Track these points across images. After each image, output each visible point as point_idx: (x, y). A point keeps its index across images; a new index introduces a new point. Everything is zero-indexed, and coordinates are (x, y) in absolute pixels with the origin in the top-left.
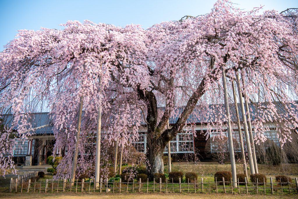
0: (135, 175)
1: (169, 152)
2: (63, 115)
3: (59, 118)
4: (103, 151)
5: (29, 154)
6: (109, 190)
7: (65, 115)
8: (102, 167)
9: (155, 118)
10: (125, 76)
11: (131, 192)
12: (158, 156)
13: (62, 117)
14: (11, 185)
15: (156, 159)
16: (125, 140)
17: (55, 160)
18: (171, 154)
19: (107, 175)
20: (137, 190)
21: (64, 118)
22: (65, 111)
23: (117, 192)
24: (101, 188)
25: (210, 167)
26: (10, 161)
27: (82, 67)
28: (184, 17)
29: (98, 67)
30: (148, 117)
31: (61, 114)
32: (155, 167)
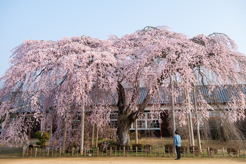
0: (108, 146)
1: (136, 129)
2: (63, 107)
3: (60, 109)
4: (85, 129)
6: (90, 155)
7: (64, 107)
8: (85, 140)
9: (123, 104)
10: (101, 83)
11: (104, 156)
12: (125, 132)
13: (62, 108)
14: (23, 152)
15: (123, 135)
16: (101, 122)
17: (43, 135)
18: (138, 130)
19: (88, 145)
20: (109, 155)
21: (63, 109)
22: (64, 105)
23: (96, 156)
24: (86, 154)
25: (171, 142)
26: (25, 136)
27: (75, 79)
28: (146, 27)
29: (85, 79)
30: (119, 103)
31: (61, 106)
32: (123, 141)
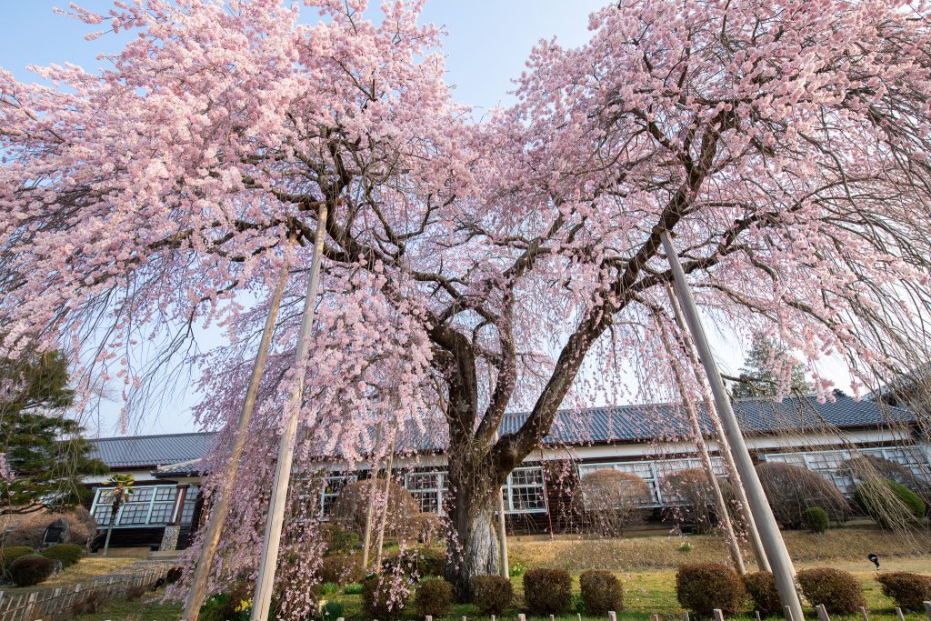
5: (174, 521)
9: (470, 404)
12: (482, 516)
32: (474, 553)
